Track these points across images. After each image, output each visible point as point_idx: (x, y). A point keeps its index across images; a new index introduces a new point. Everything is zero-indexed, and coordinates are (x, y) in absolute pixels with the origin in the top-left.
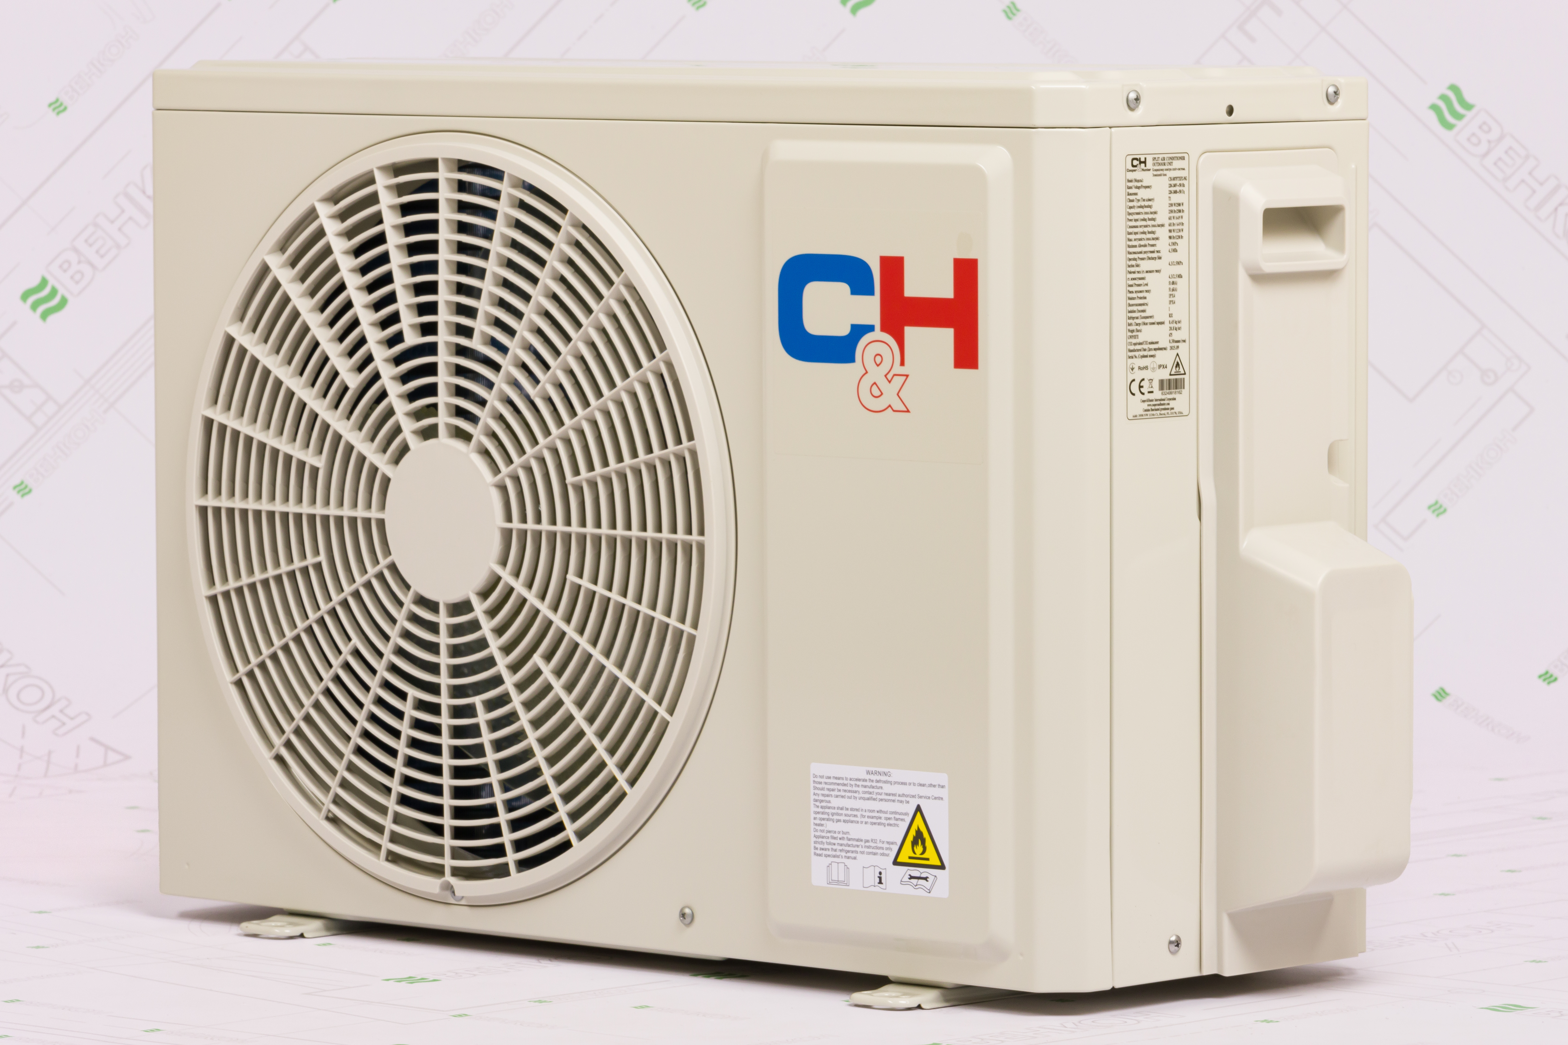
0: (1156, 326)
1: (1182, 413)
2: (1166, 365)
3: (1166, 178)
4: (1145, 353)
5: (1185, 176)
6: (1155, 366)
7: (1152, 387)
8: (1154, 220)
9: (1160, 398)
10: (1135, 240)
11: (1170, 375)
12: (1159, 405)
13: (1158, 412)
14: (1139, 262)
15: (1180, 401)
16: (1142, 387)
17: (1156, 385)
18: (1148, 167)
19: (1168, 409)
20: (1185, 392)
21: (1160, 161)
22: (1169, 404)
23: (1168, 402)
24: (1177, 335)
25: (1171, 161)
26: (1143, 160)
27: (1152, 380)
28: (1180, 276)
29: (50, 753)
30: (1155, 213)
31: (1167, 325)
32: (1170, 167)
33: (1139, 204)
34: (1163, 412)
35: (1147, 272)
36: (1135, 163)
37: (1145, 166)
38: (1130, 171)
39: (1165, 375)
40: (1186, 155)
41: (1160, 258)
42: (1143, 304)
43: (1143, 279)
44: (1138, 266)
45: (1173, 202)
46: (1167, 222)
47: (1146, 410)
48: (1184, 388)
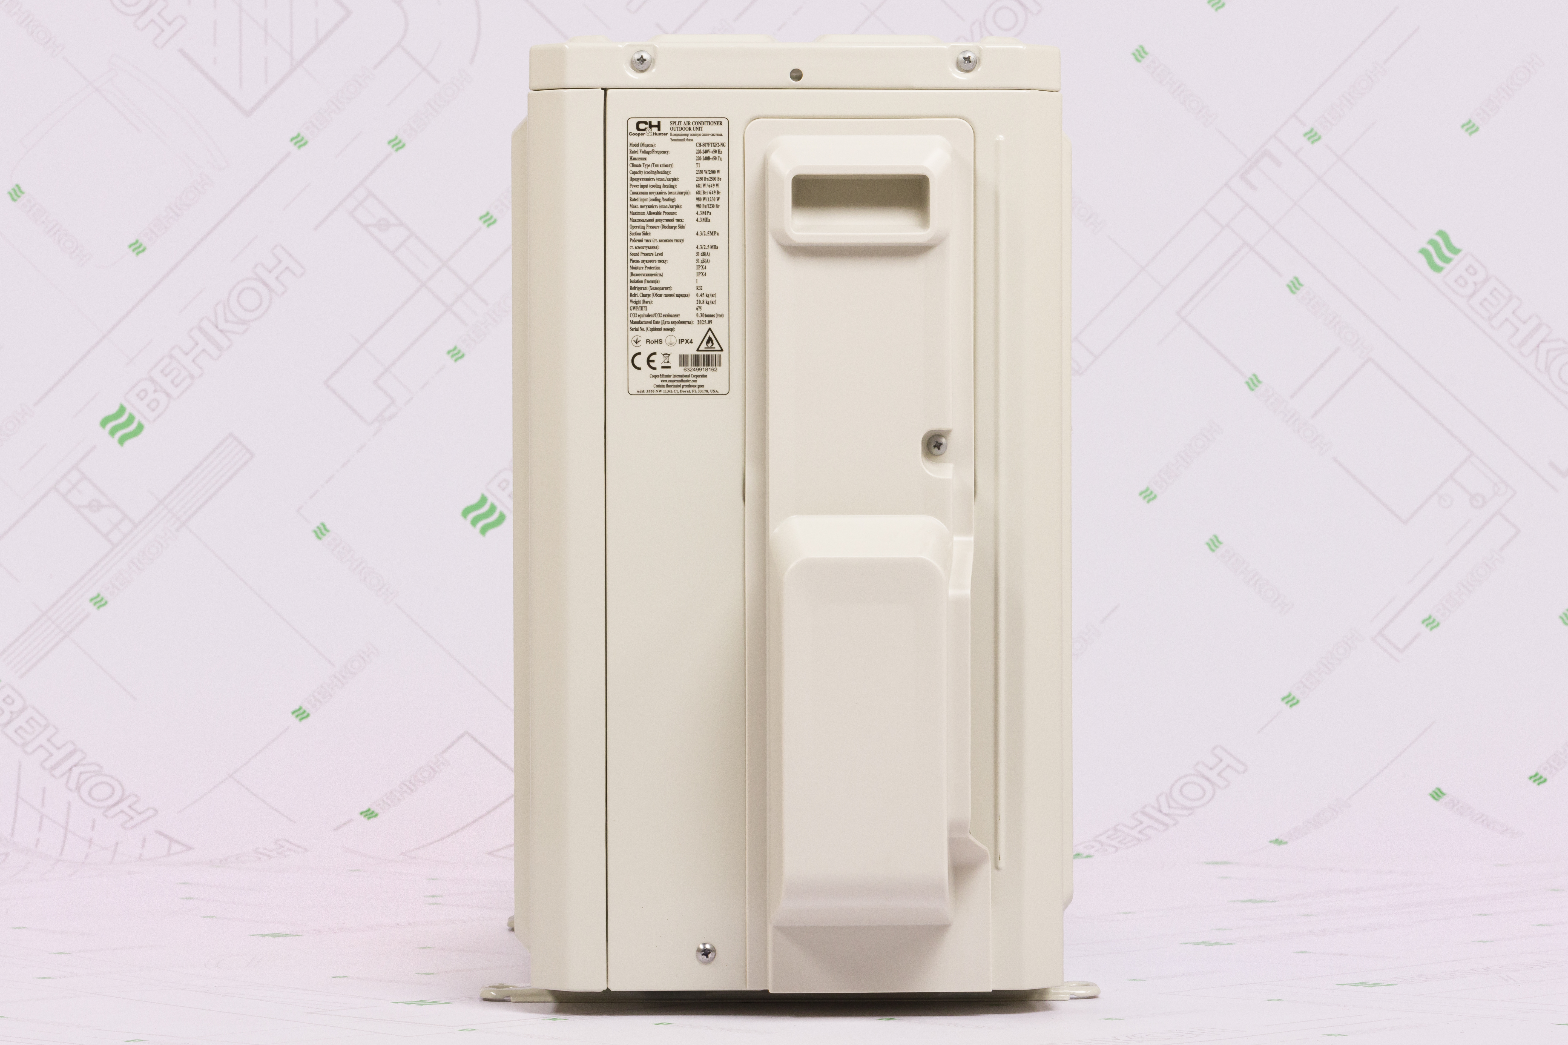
0: (675, 298)
1: (717, 391)
2: (692, 340)
3: (693, 144)
4: (658, 326)
5: (722, 142)
6: (673, 340)
7: (668, 362)
8: (673, 187)
9: (681, 374)
10: (642, 207)
11: (698, 350)
12: (679, 381)
13: (679, 389)
14: (647, 230)
15: (713, 379)
16: (653, 361)
17: (675, 361)
18: (663, 131)
19: (695, 386)
20: (722, 370)
21: (682, 126)
22: (695, 381)
23: (695, 379)
24: (707, 309)
25: (700, 126)
26: (655, 122)
27: (669, 355)
28: (714, 247)
29: (117, 844)
30: (675, 179)
31: (693, 299)
32: (698, 132)
33: (649, 169)
34: (685, 389)
35: (661, 241)
36: (642, 126)
37: (659, 130)
38: (634, 134)
39: (690, 350)
40: (724, 122)
41: (683, 227)
42: (655, 275)
43: (656, 248)
44: (646, 234)
45: (702, 168)
46: (693, 190)
47: (657, 386)
48: (720, 365)
